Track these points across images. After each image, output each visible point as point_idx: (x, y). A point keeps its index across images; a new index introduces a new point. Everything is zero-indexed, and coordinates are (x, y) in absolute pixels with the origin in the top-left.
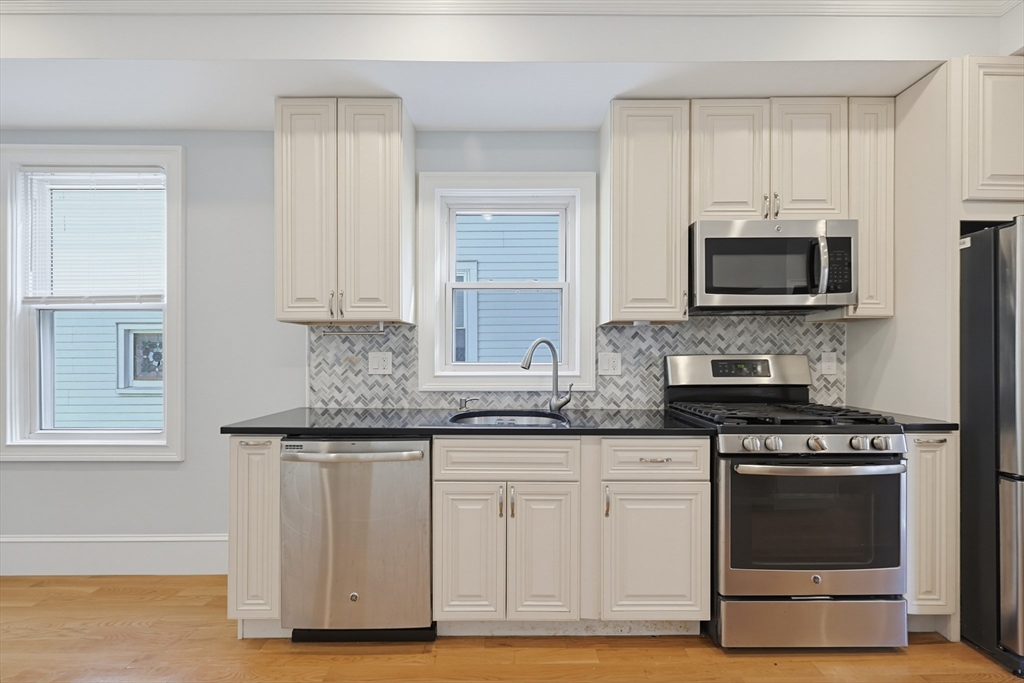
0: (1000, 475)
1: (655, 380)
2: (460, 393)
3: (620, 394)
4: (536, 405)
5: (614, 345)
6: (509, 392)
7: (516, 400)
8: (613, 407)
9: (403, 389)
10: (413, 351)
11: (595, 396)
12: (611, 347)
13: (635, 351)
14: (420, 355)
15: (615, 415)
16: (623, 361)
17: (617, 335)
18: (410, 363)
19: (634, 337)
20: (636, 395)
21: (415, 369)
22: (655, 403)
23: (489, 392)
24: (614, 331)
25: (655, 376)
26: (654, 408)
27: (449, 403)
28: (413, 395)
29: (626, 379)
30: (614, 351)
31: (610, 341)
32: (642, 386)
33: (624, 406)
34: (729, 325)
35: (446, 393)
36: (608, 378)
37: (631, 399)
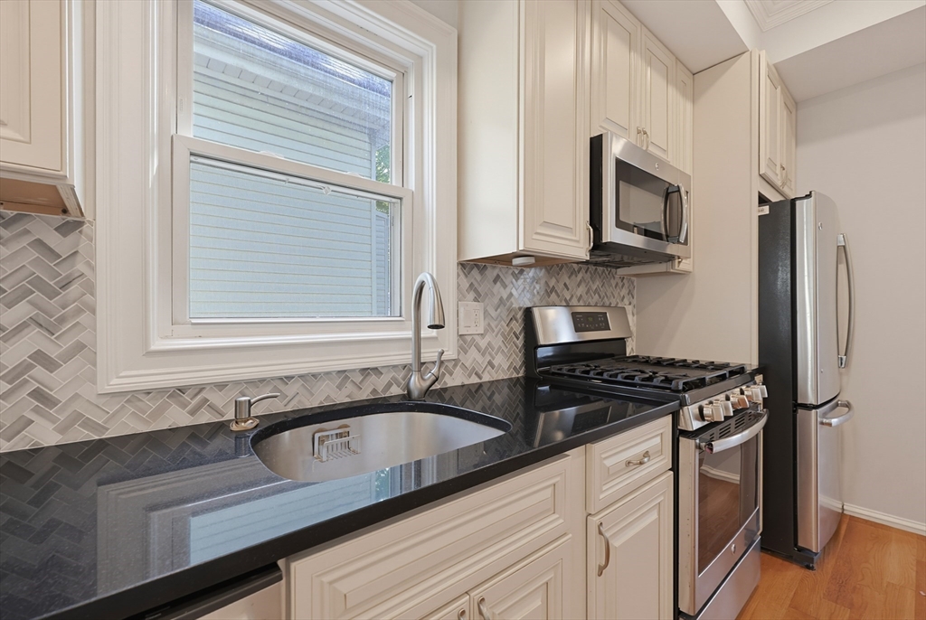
0: (798, 406)
1: (515, 339)
2: (221, 386)
3: (482, 361)
4: (374, 391)
5: (476, 291)
6: (328, 373)
7: (340, 387)
8: (474, 380)
9: (38, 395)
10: (75, 289)
11: (455, 366)
12: (472, 295)
13: (496, 301)
14: (102, 299)
15: (477, 391)
16: (486, 313)
17: (478, 277)
18: (62, 320)
19: (495, 281)
20: (499, 360)
21: (82, 337)
22: (515, 368)
23: (289, 378)
24: (475, 272)
25: (515, 333)
26: (515, 375)
27: (193, 413)
28: (78, 407)
29: (488, 338)
30: (476, 300)
31: (471, 285)
32: (504, 348)
33: (486, 378)
34: (572, 274)
35: (182, 390)
36: (469, 338)
37: (493, 367)
